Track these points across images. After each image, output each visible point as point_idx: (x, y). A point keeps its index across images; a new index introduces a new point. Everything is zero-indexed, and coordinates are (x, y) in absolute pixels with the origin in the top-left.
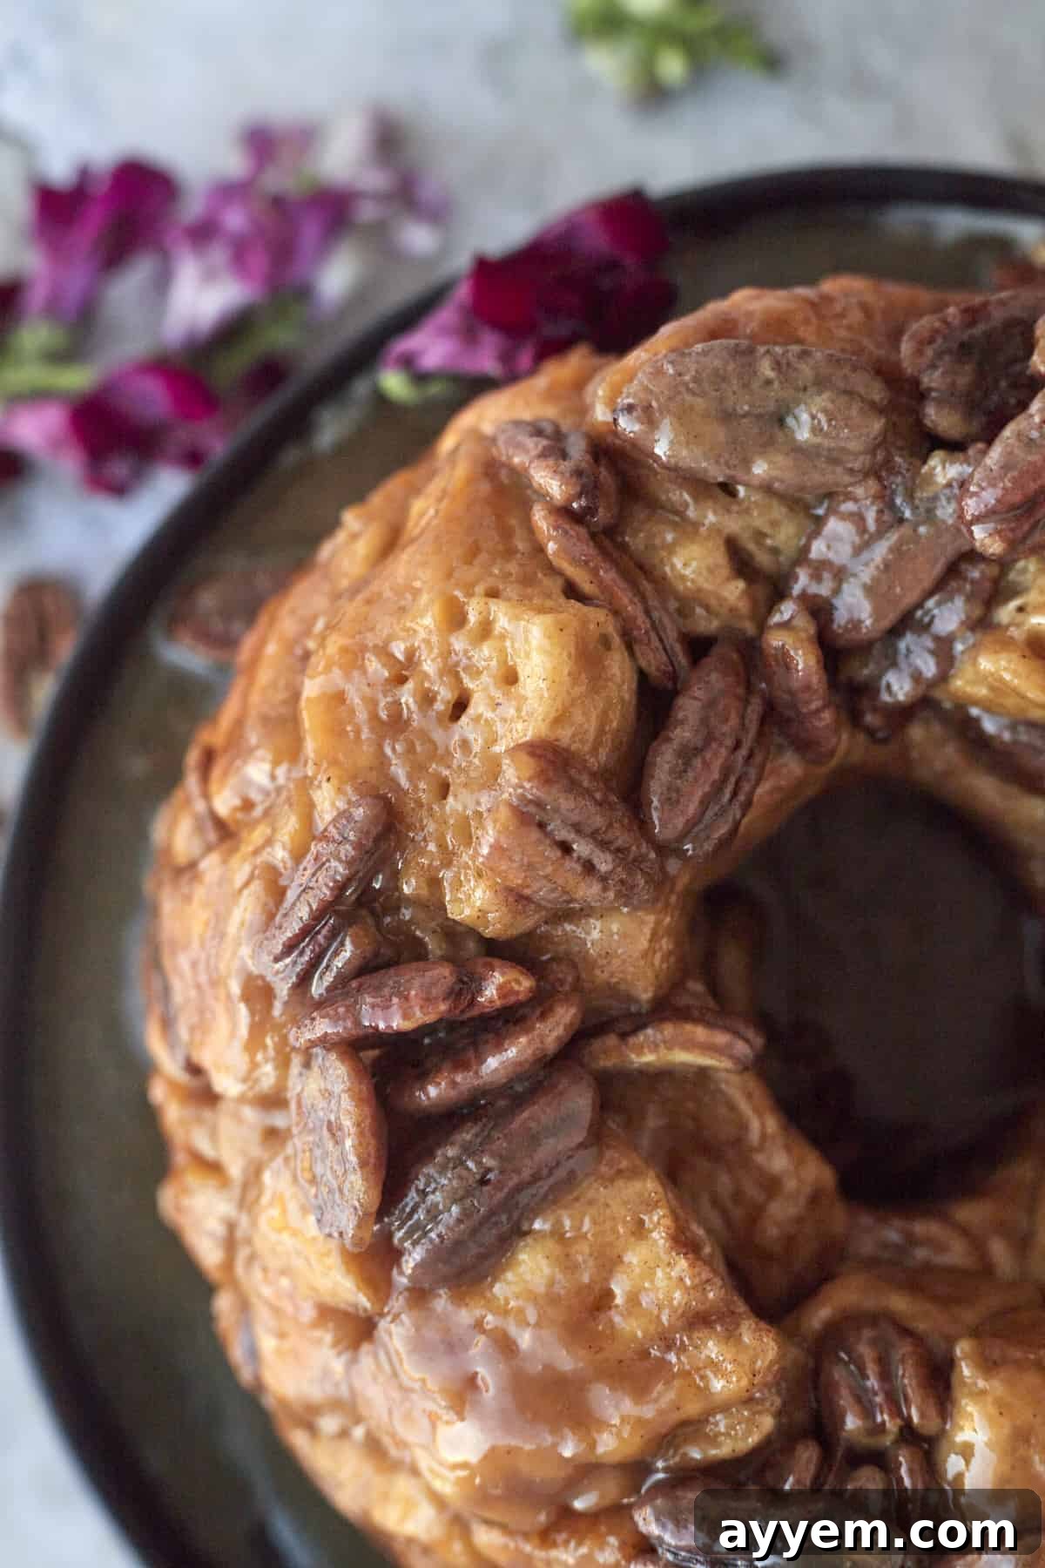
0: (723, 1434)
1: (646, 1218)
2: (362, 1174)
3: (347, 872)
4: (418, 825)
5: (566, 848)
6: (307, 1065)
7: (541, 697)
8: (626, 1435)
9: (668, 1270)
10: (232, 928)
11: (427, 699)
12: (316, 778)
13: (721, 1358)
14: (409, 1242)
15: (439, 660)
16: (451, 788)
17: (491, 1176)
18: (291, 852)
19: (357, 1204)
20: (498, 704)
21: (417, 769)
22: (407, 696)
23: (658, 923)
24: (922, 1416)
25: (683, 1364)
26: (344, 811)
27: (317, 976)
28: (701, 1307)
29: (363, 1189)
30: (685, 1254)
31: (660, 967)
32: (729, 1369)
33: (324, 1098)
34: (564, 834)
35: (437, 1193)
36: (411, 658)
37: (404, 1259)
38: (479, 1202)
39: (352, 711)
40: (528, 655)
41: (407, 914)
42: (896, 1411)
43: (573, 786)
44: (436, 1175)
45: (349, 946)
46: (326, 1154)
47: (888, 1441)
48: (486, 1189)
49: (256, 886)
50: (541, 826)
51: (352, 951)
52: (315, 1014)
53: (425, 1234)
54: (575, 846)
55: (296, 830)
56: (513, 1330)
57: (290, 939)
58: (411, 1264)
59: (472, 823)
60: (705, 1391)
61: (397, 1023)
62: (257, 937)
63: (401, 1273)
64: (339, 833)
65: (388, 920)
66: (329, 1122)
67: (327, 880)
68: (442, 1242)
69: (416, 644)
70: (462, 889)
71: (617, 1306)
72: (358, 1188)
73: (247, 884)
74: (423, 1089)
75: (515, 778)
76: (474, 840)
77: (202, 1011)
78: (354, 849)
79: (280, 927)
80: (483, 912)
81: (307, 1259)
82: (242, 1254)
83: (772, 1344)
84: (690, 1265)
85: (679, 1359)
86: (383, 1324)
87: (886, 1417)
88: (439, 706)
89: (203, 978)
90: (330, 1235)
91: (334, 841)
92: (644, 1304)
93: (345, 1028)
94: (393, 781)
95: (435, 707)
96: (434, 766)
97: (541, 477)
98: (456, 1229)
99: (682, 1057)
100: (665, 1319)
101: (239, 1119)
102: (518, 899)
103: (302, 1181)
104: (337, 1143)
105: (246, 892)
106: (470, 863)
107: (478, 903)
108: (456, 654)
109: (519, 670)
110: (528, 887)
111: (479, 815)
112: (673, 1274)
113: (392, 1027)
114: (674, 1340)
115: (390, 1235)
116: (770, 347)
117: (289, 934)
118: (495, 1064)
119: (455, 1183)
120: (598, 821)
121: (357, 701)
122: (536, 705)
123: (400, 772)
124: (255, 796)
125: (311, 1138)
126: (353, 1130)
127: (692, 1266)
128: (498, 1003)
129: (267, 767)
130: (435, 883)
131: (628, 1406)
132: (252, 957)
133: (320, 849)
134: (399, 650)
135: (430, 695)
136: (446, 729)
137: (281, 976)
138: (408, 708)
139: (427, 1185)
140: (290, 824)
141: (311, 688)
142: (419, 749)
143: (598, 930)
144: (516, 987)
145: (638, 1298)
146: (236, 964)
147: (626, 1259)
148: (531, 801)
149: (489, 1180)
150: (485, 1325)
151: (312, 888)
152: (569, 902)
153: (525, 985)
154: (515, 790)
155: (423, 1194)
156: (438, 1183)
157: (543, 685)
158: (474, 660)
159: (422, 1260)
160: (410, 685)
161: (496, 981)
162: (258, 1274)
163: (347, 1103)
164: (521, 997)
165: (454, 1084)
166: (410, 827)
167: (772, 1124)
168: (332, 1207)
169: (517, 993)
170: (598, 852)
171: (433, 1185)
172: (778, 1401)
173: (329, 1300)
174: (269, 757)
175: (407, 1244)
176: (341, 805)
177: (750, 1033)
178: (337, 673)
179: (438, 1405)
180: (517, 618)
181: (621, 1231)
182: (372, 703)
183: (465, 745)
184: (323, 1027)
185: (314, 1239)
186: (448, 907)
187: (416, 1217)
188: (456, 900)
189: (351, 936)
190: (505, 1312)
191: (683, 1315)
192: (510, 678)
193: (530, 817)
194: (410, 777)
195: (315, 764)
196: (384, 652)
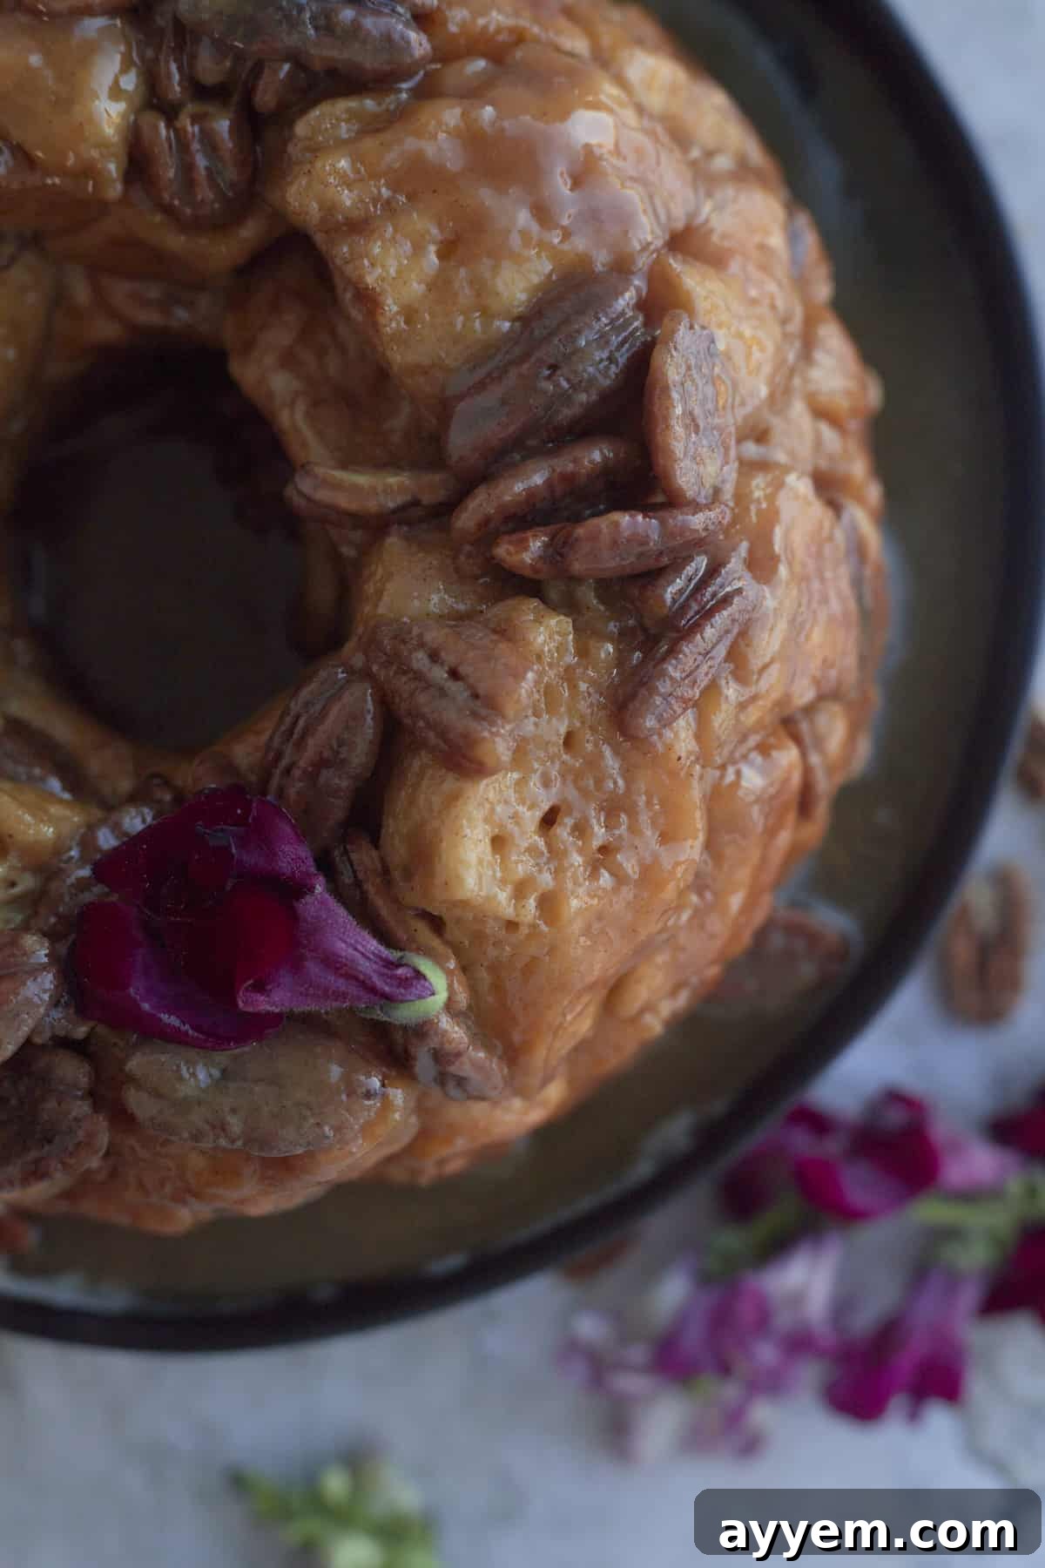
0: (343, 120)
1: (403, 325)
2: (667, 381)
3: (665, 666)
4: (595, 709)
5: (454, 674)
6: (717, 491)
7: (469, 820)
8: (433, 122)
9: (384, 274)
10: (782, 626)
11: (581, 830)
12: (692, 762)
13: (339, 189)
14: (627, 316)
15: (566, 865)
16: (561, 742)
17: (547, 372)
18: (720, 693)
19: (674, 353)
20: (513, 818)
21: (593, 763)
22: (599, 834)
23: (376, 606)
24: (156, 128)
25: (375, 186)
26: (665, 726)
27: (701, 574)
28: (356, 238)
29: (667, 366)
30: (367, 288)
31: (377, 566)
32: (332, 177)
33: (700, 455)
34: (454, 687)
35: (598, 358)
36: (594, 868)
37: (634, 301)
38: (559, 348)
39: (654, 823)
40: (480, 862)
41: (612, 627)
42: (181, 136)
43: (443, 734)
44: (598, 375)
45: (668, 597)
46: (703, 405)
47: (190, 108)
48: (552, 361)
49: (755, 663)
50: (476, 696)
51: (666, 591)
52: (704, 534)
53: (612, 321)
54: (446, 675)
55: (715, 714)
56: (535, 227)
57: (724, 609)
58: (627, 295)
59: (543, 706)
60: (356, 159)
61: (624, 519)
62: (758, 615)
63: (638, 289)
64: (670, 704)
65: (631, 622)
66: (697, 433)
67: (684, 660)
68: (597, 313)
69: (587, 883)
70: (556, 645)
71: (434, 243)
72: (672, 368)
73: (765, 667)
74: (605, 458)
75: (499, 744)
76: (542, 690)
77: (819, 555)
78: (657, 687)
79: (734, 621)
80: (538, 621)
81: (728, 309)
82: (795, 326)
83: (291, 200)
84: (364, 277)
85: (379, 192)
86: (659, 243)
87: (189, 129)
88: (569, 822)
89: (816, 585)
90: (703, 328)
91: (677, 698)
92: (409, 243)
93: (675, 518)
94: (616, 752)
95: (573, 821)
96: (577, 765)
97: (456, 1032)
98: (582, 325)
99: (362, 479)
100: (390, 229)
101: (792, 454)
102: (505, 632)
103: (729, 383)
104: (691, 413)
105: (767, 659)
106: (547, 668)
107: (542, 629)
108: (549, 869)
109: (489, 849)
110: (492, 641)
111: (536, 714)
112: (380, 271)
113: (631, 516)
114: (383, 209)
115: (646, 324)
116: (230, 1146)
117: (725, 613)
118: (537, 477)
119: (581, 368)
120: (422, 698)
121: (649, 833)
122: (475, 812)
123: (611, 762)
124: (756, 757)
125: (717, 421)
126: (673, 422)
127: (361, 277)
128: (529, 534)
129: (744, 783)
130: (583, 652)
131: (430, 149)
132: (764, 597)
133: (690, 692)
134: (605, 879)
135: (577, 833)
136: (565, 800)
137: (736, 575)
138: (599, 820)
139: (607, 368)
140: (721, 719)
141: (692, 849)
142: (591, 782)
143: (433, 602)
144: (512, 549)
145: (414, 250)
146: (780, 592)
147: (423, 287)
148: (484, 719)
149: (549, 368)
150: (561, 233)
151: (700, 654)
152: (455, 626)
153: (503, 551)
154: (498, 731)
155: (611, 359)
156: (598, 369)
157: (468, 831)
158: (532, 862)
159: (617, 299)
160: (596, 843)
161: (529, 554)
162: (780, 304)
163: (678, 448)
164: (506, 538)
165: (575, 461)
166: (604, 707)
167: (284, 418)
168: (698, 352)
169: (510, 543)
170: (425, 670)
171: (601, 366)
172: (290, 148)
173: (711, 271)
174: (740, 793)
175: (630, 314)
176: (668, 734)
177: (297, 500)
178: (666, 862)
179: (610, 163)
180: (488, 898)
181: (427, 317)
182: (634, 829)
183: (546, 783)
184: (697, 521)
185: (720, 325)
186: (571, 629)
187: (620, 339)
188: (564, 635)
189: (665, 606)
190: (541, 245)
191: (373, 231)
192: (499, 842)
193: (486, 705)
194: (601, 755)
195: (692, 775)
196: (620, 878)
